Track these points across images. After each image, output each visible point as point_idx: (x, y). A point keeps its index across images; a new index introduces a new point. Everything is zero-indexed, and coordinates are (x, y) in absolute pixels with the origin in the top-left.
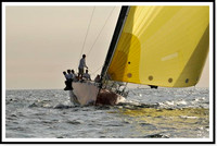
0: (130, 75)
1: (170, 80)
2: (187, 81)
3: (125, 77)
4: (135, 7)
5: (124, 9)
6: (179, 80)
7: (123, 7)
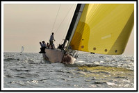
0: (83, 47)
2: (116, 51)
3: (80, 48)
4: (88, 4)
5: (79, 6)
7: (78, 5)
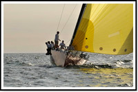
1: (114, 50)
6: (121, 50)
